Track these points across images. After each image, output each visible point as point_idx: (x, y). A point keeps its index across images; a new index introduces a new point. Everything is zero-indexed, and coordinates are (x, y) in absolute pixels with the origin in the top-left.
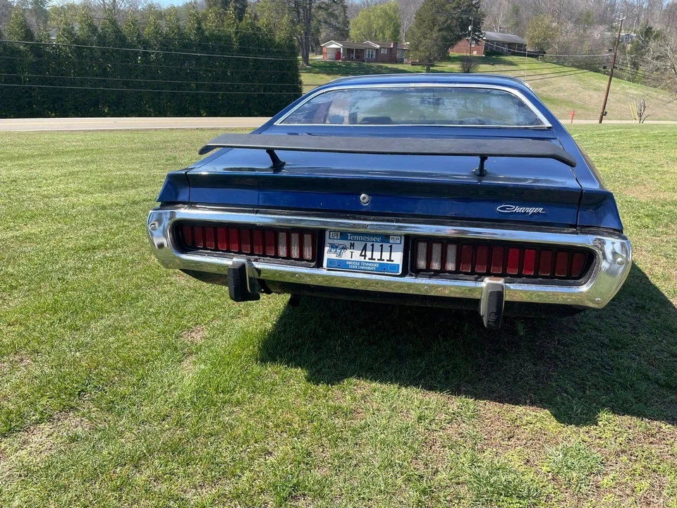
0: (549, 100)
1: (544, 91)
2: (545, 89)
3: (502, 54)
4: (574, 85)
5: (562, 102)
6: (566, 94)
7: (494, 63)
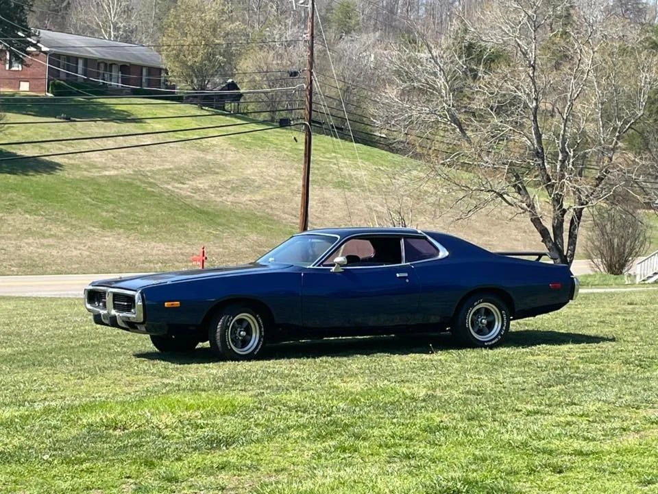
0: (207, 213)
1: (196, 190)
2: (202, 183)
3: (105, 91)
4: (284, 172)
5: (241, 219)
6: (258, 197)
7: (72, 114)
